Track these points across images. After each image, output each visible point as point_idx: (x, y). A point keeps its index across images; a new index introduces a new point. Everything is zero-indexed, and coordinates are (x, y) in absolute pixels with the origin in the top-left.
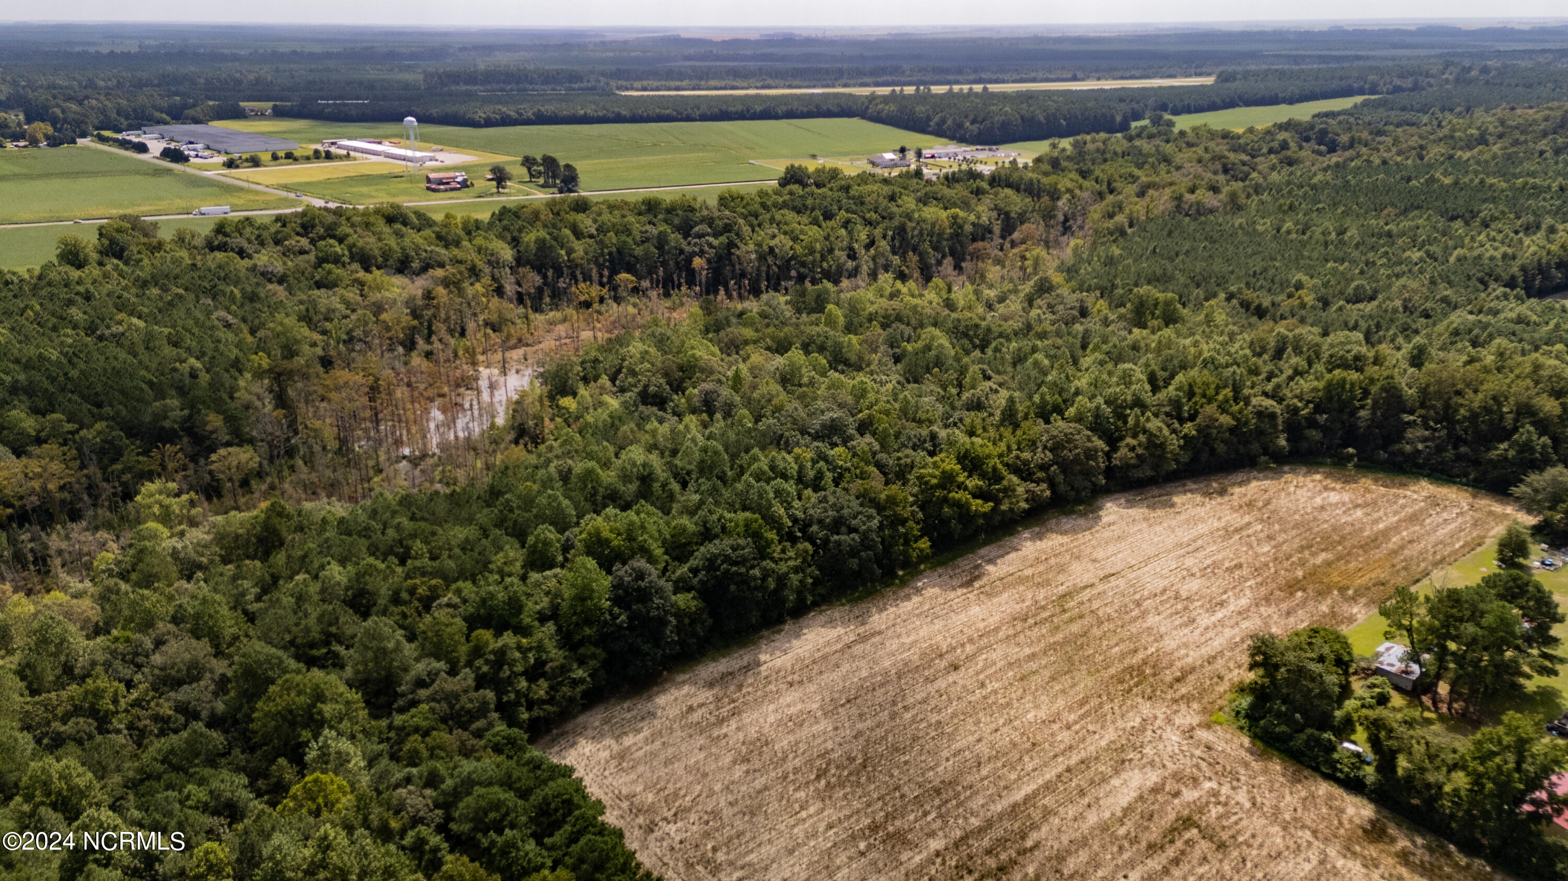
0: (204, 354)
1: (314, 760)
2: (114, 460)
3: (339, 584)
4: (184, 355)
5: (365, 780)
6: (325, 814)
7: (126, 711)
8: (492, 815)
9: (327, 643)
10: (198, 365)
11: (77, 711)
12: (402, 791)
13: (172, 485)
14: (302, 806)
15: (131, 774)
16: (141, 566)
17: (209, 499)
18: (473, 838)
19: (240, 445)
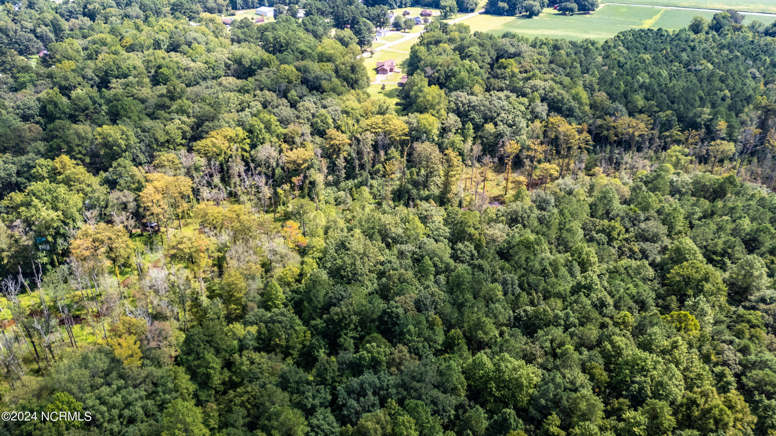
0: (734, 89)
1: (689, 305)
2: (667, 130)
3: (744, 230)
4: (724, 88)
5: (709, 329)
6: (682, 332)
7: (621, 241)
8: (769, 388)
9: (723, 256)
10: (729, 94)
11: (603, 231)
12: (726, 346)
13: (686, 150)
14: (673, 322)
15: (611, 267)
16: (655, 182)
17: (700, 162)
18: (752, 391)
19: (729, 141)
